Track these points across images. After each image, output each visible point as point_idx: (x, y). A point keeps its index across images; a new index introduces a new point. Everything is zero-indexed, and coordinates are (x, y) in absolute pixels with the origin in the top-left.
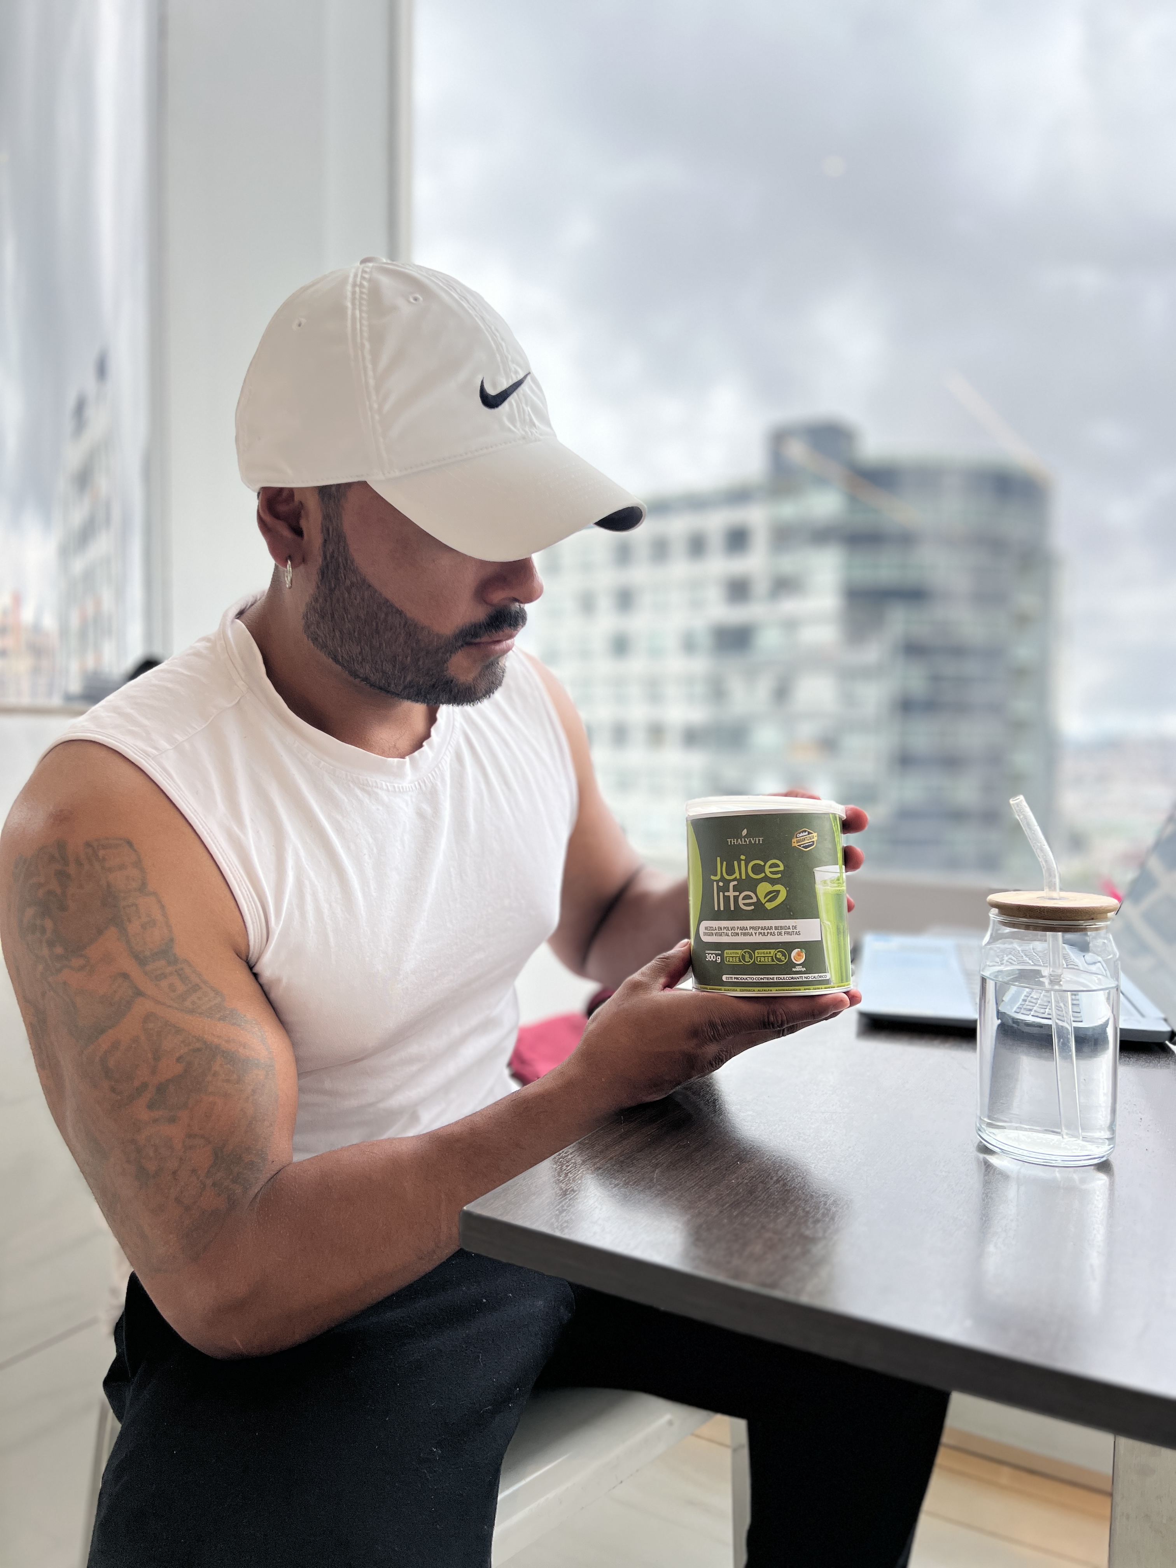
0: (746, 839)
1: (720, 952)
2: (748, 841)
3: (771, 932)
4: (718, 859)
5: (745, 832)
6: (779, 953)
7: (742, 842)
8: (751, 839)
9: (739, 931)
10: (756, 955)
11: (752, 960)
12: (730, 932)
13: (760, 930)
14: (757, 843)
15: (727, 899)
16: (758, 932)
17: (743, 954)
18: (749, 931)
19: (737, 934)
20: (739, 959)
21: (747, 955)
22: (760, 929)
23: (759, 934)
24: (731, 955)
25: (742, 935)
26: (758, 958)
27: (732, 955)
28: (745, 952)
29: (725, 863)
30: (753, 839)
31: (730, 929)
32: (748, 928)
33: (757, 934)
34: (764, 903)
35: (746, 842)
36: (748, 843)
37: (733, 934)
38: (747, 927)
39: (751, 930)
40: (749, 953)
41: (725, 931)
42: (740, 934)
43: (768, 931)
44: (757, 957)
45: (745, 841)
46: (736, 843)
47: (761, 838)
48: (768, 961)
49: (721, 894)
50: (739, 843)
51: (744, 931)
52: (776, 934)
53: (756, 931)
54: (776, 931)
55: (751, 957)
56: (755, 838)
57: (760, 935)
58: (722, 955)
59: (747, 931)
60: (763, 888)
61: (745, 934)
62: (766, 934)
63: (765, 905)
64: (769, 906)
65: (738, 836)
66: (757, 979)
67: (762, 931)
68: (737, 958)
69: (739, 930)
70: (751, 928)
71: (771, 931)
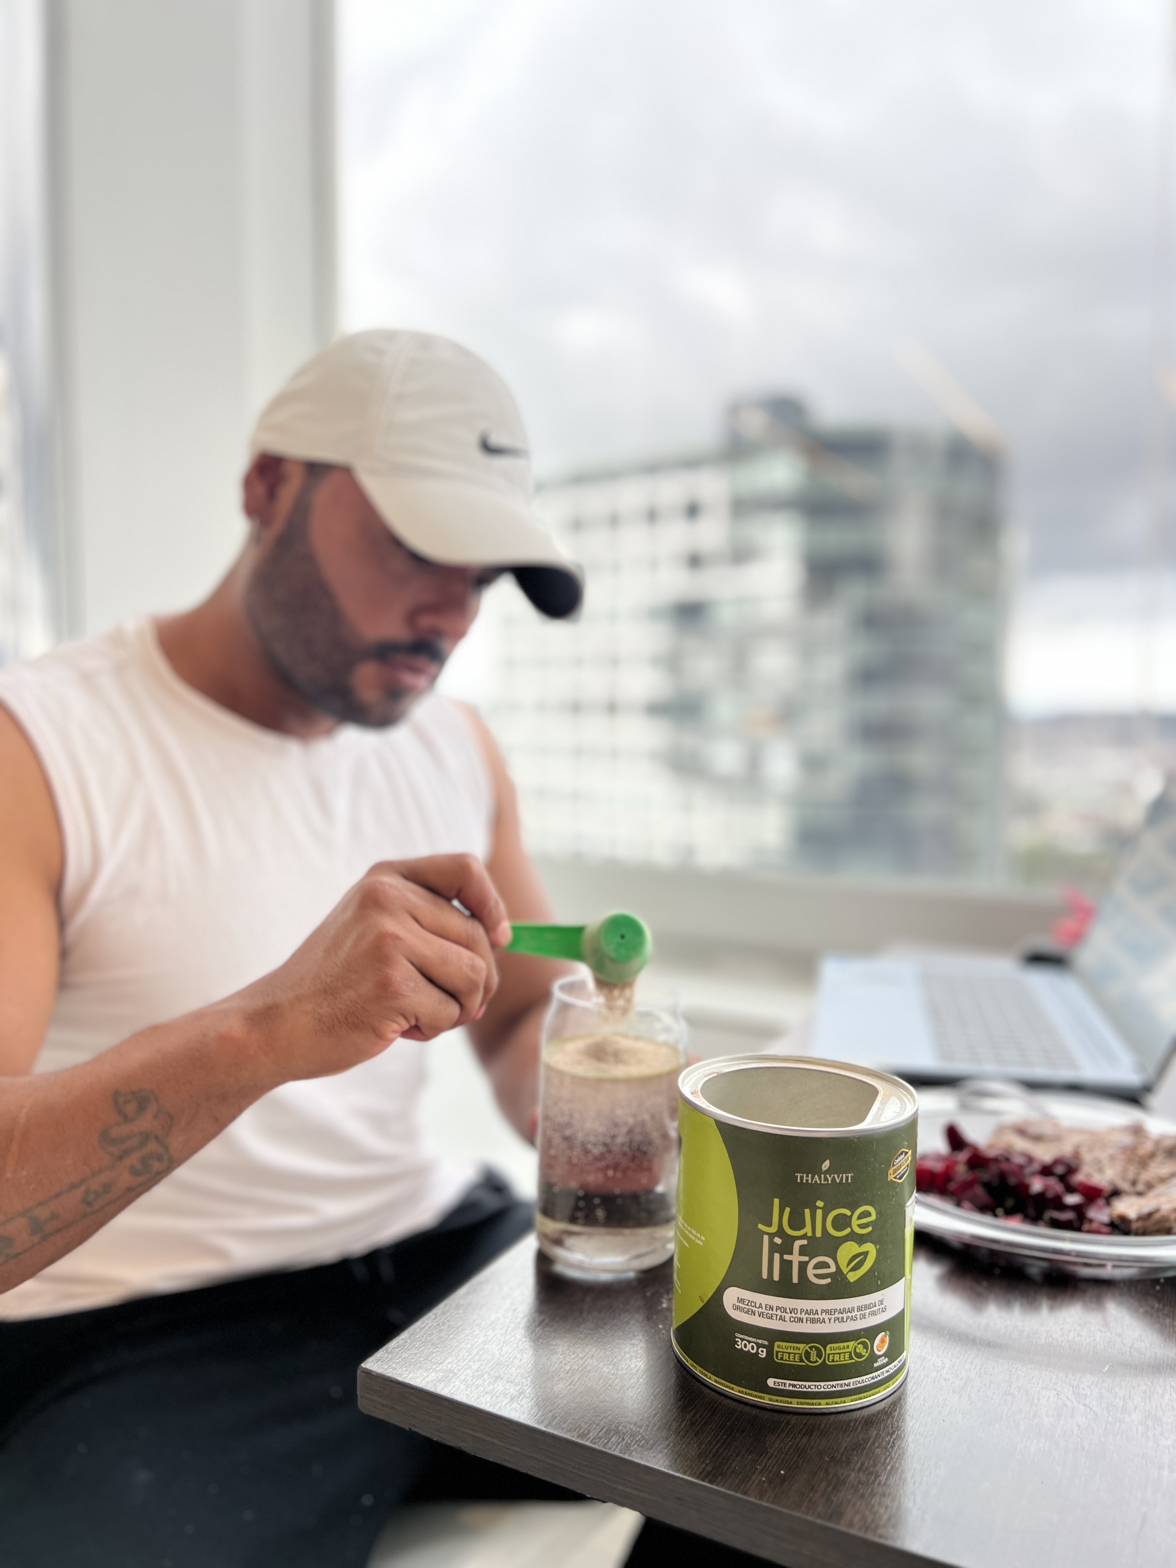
0: (828, 1176)
1: (766, 1343)
2: (830, 1179)
3: (852, 1316)
4: (776, 1201)
5: (826, 1165)
6: (860, 1346)
7: (820, 1181)
8: (836, 1176)
9: (804, 1316)
10: (828, 1352)
11: (820, 1359)
12: (788, 1316)
13: (837, 1315)
14: (844, 1181)
15: (786, 1266)
16: (833, 1317)
17: (806, 1350)
18: (820, 1316)
19: (801, 1320)
20: (801, 1357)
21: (813, 1353)
22: (837, 1313)
23: (835, 1320)
24: (785, 1351)
25: (809, 1322)
26: (831, 1356)
27: (789, 1351)
28: (811, 1348)
29: (788, 1210)
30: (838, 1177)
31: (788, 1311)
32: (819, 1312)
33: (832, 1320)
34: (845, 1273)
35: (828, 1181)
36: (830, 1182)
37: (792, 1319)
38: (817, 1310)
39: (824, 1314)
40: (817, 1349)
41: (779, 1312)
42: (805, 1320)
43: (849, 1314)
44: (829, 1355)
45: (826, 1179)
46: (810, 1182)
47: (850, 1175)
48: (845, 1360)
49: (777, 1256)
50: (816, 1182)
51: (812, 1316)
52: (858, 1317)
53: (830, 1316)
54: (858, 1314)
55: (819, 1355)
56: (841, 1175)
57: (837, 1322)
58: (770, 1349)
59: (816, 1316)
60: (848, 1250)
61: (813, 1321)
62: (845, 1320)
63: (847, 1276)
64: (853, 1277)
65: (815, 1170)
66: (826, 1387)
67: (840, 1315)
68: (797, 1355)
69: (803, 1313)
70: (823, 1311)
71: (853, 1314)
